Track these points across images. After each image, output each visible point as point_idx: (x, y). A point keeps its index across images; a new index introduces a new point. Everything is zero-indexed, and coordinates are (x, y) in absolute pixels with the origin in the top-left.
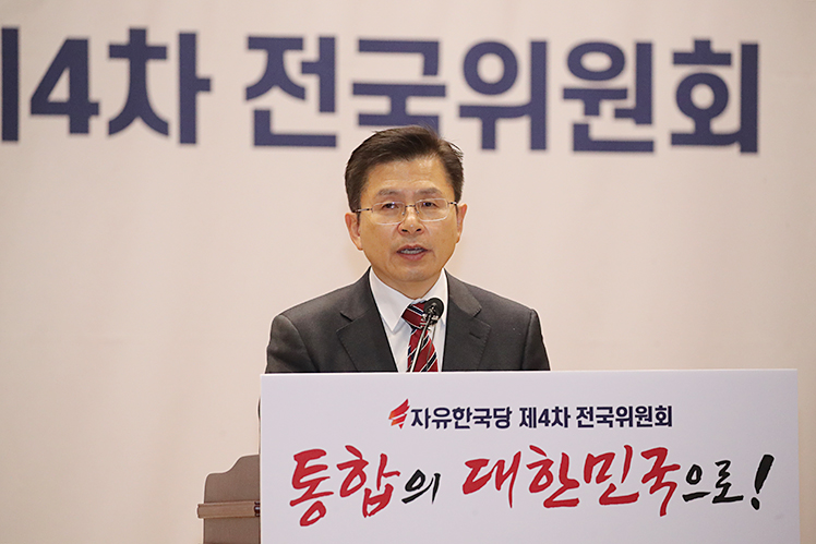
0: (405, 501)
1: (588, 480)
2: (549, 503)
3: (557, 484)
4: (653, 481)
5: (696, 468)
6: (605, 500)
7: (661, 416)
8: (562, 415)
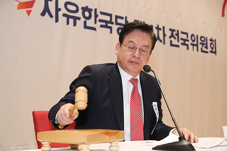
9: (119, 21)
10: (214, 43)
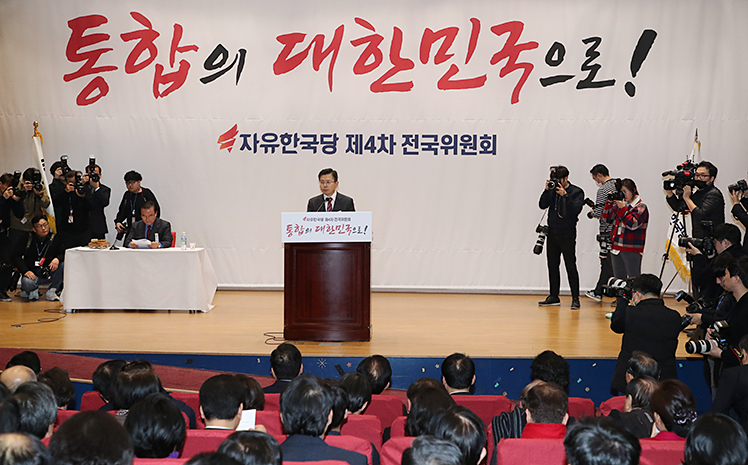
9: (325, 139)
10: (491, 141)
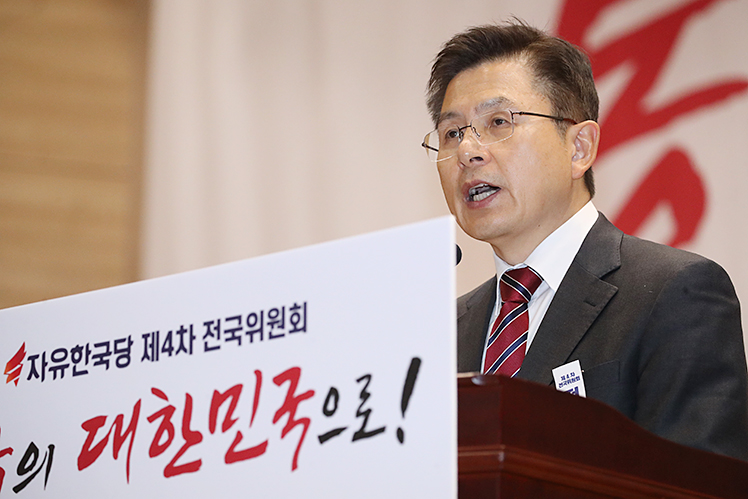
0: (17, 489)
1: (212, 429)
2: (171, 471)
3: (179, 441)
4: (284, 419)
5: (333, 392)
6: (232, 457)
7: (295, 319)
8: (186, 336)
